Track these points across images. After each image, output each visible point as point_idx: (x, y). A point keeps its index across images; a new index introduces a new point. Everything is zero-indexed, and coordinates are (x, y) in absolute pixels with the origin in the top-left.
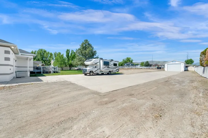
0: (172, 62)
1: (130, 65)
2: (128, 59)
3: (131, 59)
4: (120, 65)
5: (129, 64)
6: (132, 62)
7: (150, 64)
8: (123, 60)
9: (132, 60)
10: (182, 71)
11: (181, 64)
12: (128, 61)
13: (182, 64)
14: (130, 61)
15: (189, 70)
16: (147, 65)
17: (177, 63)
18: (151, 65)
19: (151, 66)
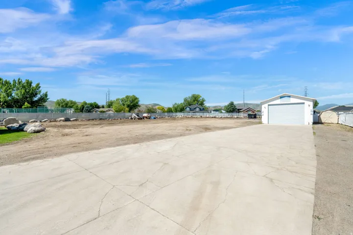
0: (281, 97)
1: (198, 109)
2: (195, 98)
3: (201, 98)
4: (178, 111)
5: (195, 108)
6: (202, 104)
7: (238, 108)
8: (185, 100)
9: (203, 100)
10: (306, 124)
11: (304, 103)
12: (194, 101)
13: (307, 103)
14: (198, 101)
15: (323, 121)
16: (232, 109)
17: (293, 100)
18: (238, 110)
19: (239, 112)
